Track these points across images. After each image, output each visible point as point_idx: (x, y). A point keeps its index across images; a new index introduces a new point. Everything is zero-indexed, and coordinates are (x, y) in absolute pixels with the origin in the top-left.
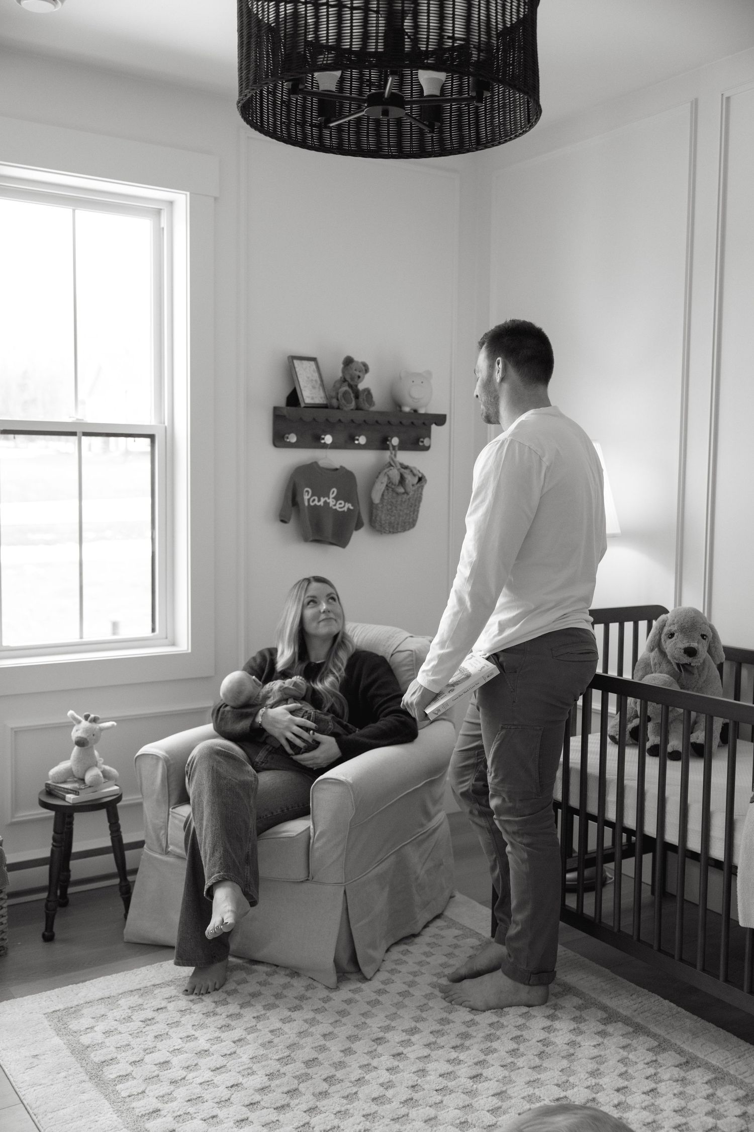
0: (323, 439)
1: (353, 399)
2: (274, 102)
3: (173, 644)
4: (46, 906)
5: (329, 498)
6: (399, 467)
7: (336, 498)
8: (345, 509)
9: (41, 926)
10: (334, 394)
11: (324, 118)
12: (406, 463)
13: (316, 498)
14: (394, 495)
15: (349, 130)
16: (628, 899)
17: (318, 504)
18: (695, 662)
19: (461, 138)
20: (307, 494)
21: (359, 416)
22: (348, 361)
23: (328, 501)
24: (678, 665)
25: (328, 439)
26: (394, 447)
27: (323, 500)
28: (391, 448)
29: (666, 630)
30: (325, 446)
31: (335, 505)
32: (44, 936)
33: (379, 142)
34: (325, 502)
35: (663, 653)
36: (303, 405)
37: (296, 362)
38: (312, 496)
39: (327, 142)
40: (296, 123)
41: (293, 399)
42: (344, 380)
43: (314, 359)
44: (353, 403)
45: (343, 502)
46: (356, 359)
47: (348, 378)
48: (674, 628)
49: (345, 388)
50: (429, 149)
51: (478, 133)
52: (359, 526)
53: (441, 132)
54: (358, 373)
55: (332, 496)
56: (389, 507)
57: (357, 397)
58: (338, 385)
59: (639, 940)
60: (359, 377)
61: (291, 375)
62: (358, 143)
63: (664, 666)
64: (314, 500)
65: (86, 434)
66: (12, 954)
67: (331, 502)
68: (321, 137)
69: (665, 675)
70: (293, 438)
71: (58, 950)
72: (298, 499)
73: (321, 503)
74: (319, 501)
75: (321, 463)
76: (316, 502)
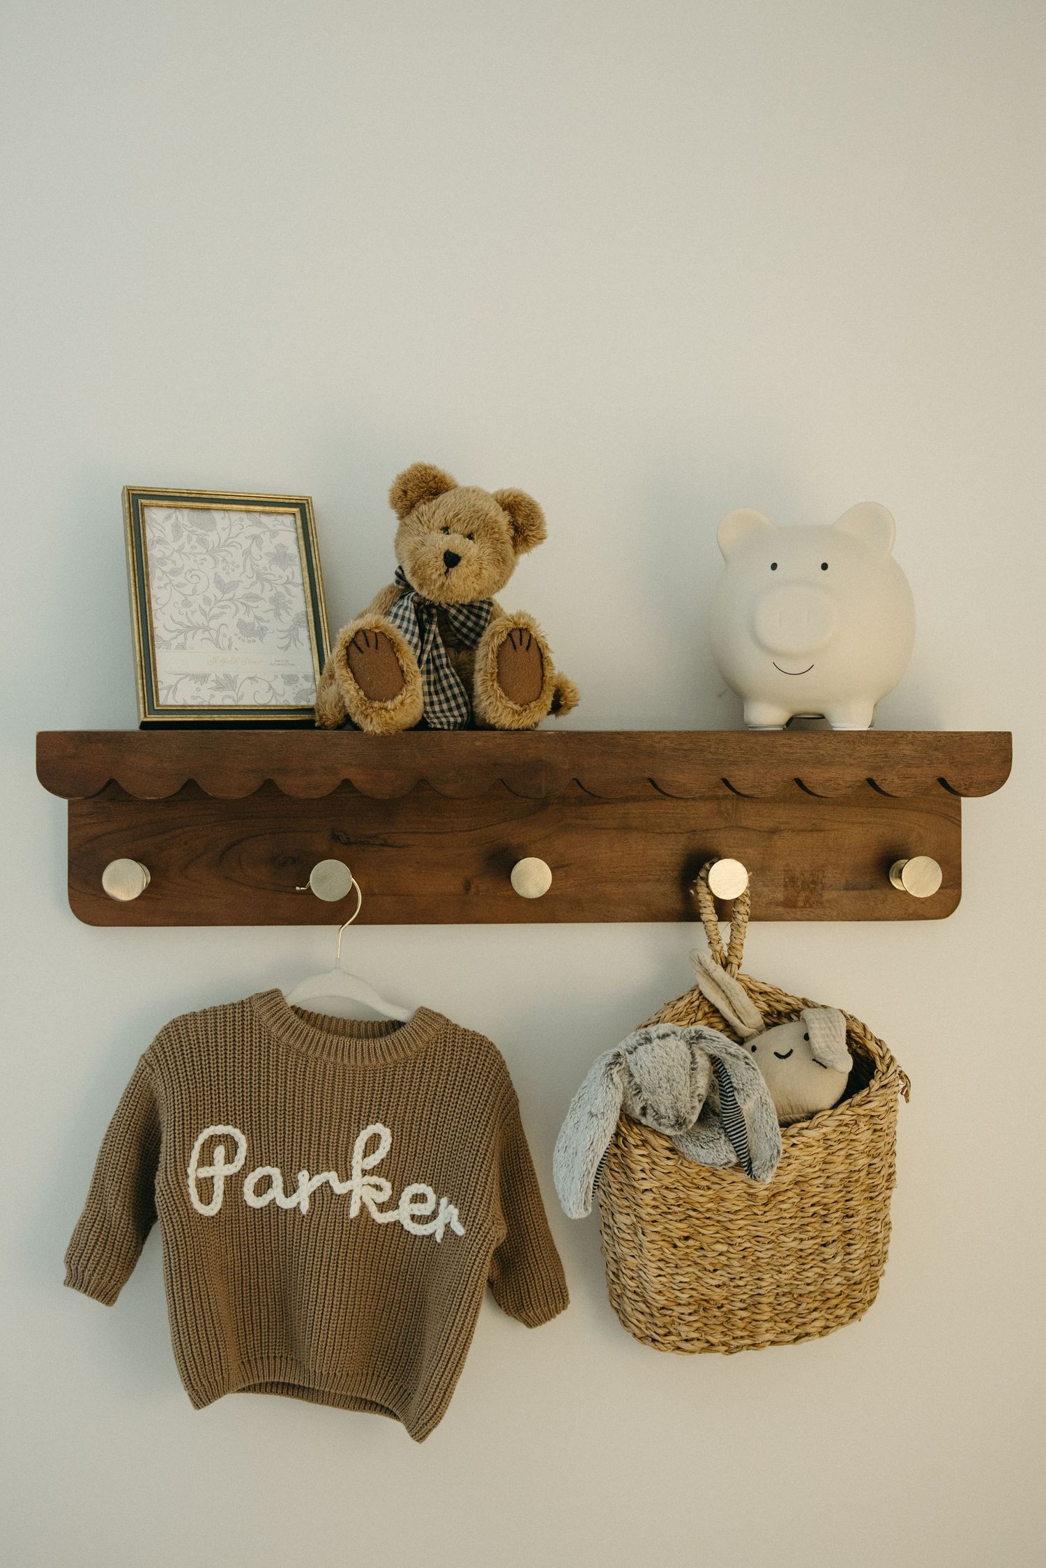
5: (346, 1176)
8: (436, 1228)
13: (275, 1173)
17: (286, 1203)
20: (220, 1152)
23: (340, 1188)
26: (724, 909)
27: (307, 1184)
28: (709, 913)
34: (323, 1195)
38: (248, 1167)
43: (302, 508)
45: (429, 1191)
52: (532, 1303)
55: (362, 1162)
56: (678, 1229)
64: (264, 1185)
67: (358, 1191)
73: (301, 1200)
74: (290, 1188)
75: (299, 995)
76: (276, 1192)
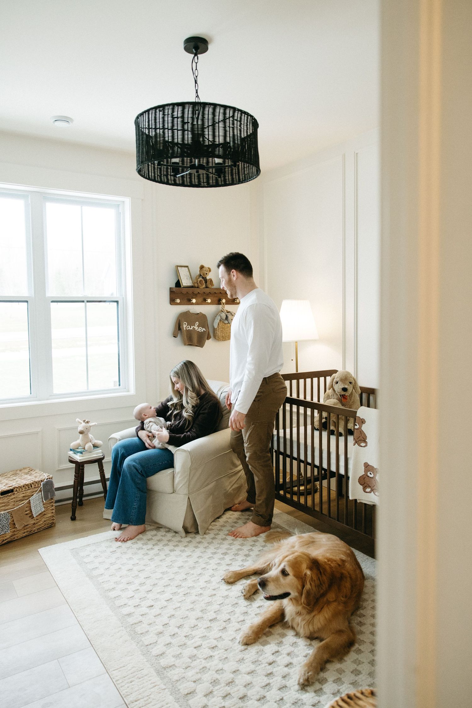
0: (192, 301)
1: (204, 283)
2: (154, 168)
3: (128, 391)
4: (72, 505)
6: (226, 312)
7: (198, 326)
8: (202, 331)
9: (70, 514)
10: (196, 281)
11: (174, 173)
12: (229, 310)
13: (189, 326)
14: (224, 324)
15: (187, 177)
16: (325, 498)
18: (347, 394)
19: (233, 179)
20: (185, 324)
21: (207, 290)
22: (202, 267)
24: (340, 395)
25: (194, 301)
26: (223, 304)
27: (192, 327)
28: (222, 304)
29: (335, 380)
30: (193, 304)
31: (198, 329)
32: (71, 518)
33: (199, 181)
35: (334, 390)
36: (182, 287)
37: (179, 268)
38: (187, 326)
39: (178, 182)
40: (164, 175)
41: (178, 284)
42: (201, 275)
43: (187, 267)
44: (204, 285)
45: (201, 328)
46: (205, 266)
47: (202, 274)
48: (338, 380)
49: (201, 279)
50: (220, 183)
51: (239, 177)
52: (209, 338)
53: (225, 177)
54: (206, 272)
55: (196, 325)
56: (222, 329)
57: (206, 282)
58: (198, 278)
59: (322, 513)
60: (207, 274)
61: (177, 273)
62: (191, 181)
63: (335, 395)
64: (188, 327)
65: (88, 301)
66: (57, 526)
67: (196, 328)
68: (175, 180)
69: (335, 400)
70: (178, 301)
71: (78, 523)
72: (181, 327)
73: (192, 328)
74: (191, 327)
75: (191, 311)
76: (189, 328)
